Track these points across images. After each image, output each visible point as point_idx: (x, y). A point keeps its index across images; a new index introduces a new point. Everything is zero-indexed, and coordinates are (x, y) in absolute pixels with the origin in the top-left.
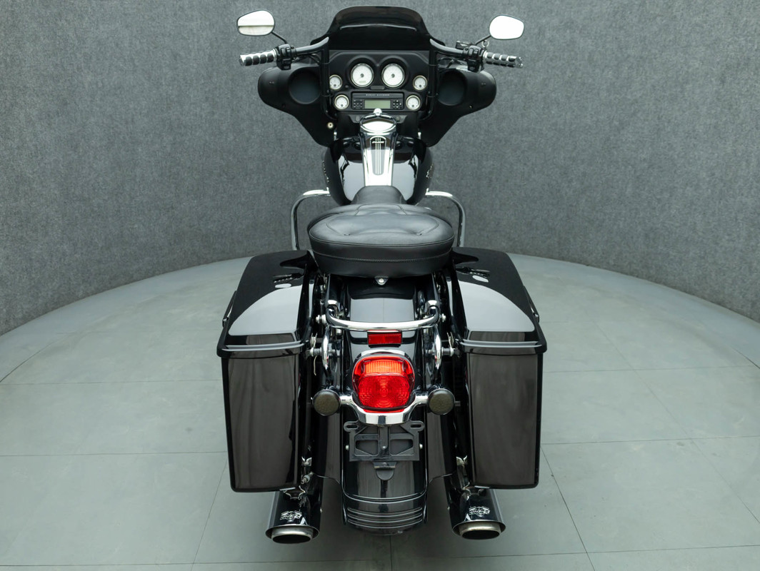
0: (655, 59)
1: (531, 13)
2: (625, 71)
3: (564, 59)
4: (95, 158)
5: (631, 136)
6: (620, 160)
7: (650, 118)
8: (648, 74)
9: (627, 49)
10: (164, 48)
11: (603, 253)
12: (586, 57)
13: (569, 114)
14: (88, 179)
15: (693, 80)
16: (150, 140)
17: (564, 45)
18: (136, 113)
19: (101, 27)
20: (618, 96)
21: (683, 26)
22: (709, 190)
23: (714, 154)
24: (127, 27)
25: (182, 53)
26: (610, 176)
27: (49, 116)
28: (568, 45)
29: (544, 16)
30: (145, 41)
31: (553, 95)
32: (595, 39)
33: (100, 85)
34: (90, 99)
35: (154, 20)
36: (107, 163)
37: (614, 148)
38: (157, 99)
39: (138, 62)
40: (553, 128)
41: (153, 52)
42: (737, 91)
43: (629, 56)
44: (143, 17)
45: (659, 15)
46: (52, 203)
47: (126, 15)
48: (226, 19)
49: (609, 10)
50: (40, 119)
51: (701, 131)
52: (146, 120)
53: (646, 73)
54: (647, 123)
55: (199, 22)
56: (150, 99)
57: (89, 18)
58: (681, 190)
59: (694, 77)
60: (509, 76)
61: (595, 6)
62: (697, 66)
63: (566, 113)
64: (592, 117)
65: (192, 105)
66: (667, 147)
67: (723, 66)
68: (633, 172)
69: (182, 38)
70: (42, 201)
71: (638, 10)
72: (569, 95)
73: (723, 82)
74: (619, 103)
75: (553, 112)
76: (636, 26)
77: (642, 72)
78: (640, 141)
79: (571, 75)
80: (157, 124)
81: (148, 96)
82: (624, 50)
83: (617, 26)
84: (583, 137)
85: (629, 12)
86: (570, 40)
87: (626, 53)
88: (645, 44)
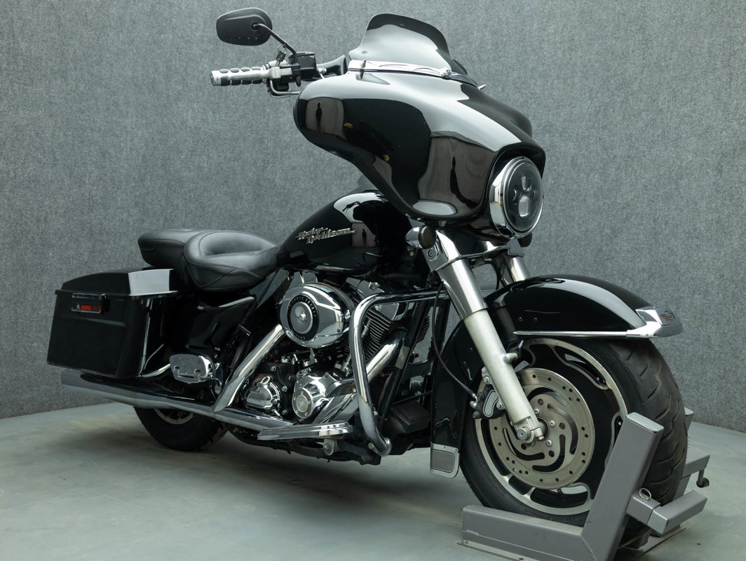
0: (644, 156)
2: (612, 173)
5: (625, 244)
6: (615, 272)
7: (645, 222)
8: (638, 174)
9: (612, 149)
10: (91, 143)
12: (569, 161)
13: (554, 225)
15: (687, 174)
16: (64, 243)
18: (51, 211)
19: (21, 112)
20: (607, 201)
21: (671, 118)
22: (720, 295)
23: (720, 252)
24: (51, 116)
25: (112, 151)
30: (70, 133)
32: (577, 141)
33: (12, 174)
35: (83, 113)
36: (9, 264)
37: (607, 259)
38: (77, 199)
39: (61, 155)
40: (537, 242)
41: (78, 146)
42: (736, 179)
43: (615, 157)
44: (71, 109)
45: (644, 110)
47: (50, 103)
48: (166, 119)
49: (590, 110)
51: (702, 229)
52: (62, 221)
53: (635, 173)
54: (642, 227)
55: (135, 119)
56: (69, 198)
57: (8, 101)
58: (689, 300)
59: (688, 171)
61: (575, 107)
62: (690, 158)
63: (551, 225)
64: (580, 227)
65: (119, 210)
66: (668, 251)
67: (718, 154)
69: (113, 135)
71: (621, 107)
72: (553, 204)
73: (720, 171)
74: (609, 208)
76: (620, 124)
77: (632, 172)
78: (636, 248)
79: (553, 182)
80: (75, 227)
81: (67, 194)
82: (609, 150)
83: (600, 126)
84: (571, 250)
85: (611, 110)
86: (550, 145)
87: (611, 153)
88: (632, 142)
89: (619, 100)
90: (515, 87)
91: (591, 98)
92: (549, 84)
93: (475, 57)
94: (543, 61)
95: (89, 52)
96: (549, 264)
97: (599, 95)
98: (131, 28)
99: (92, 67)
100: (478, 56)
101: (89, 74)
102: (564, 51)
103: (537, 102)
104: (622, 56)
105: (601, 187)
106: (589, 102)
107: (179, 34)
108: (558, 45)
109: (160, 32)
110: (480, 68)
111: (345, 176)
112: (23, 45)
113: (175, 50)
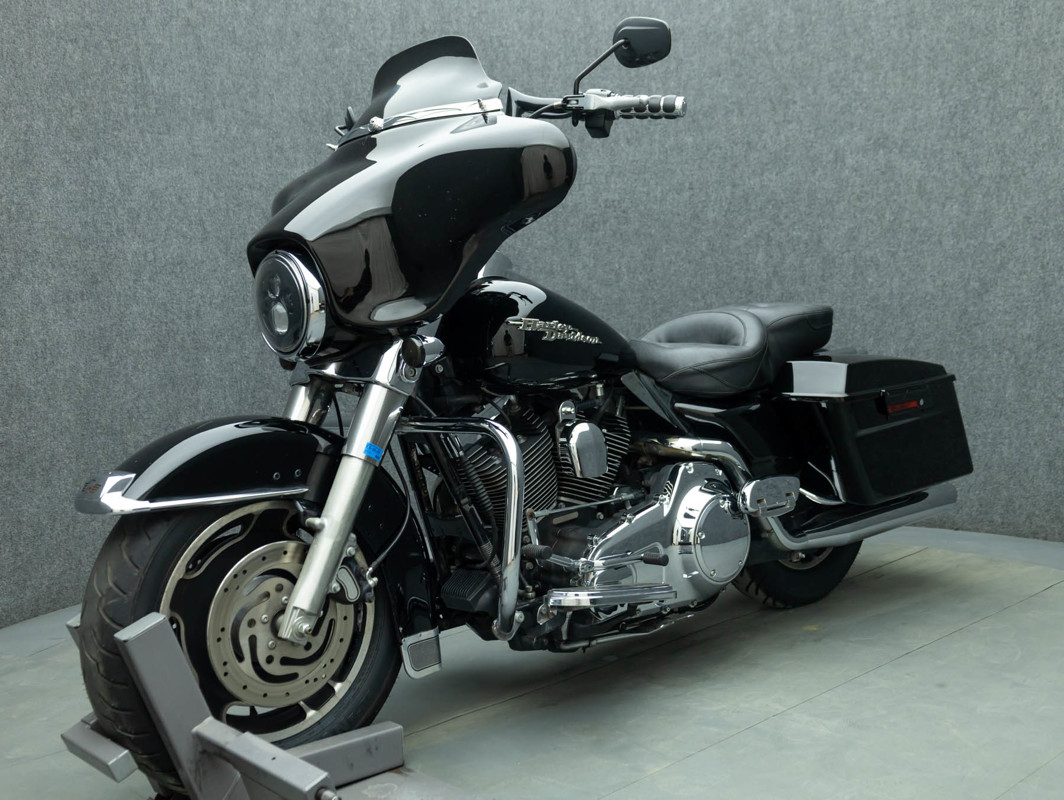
0: (1025, 175)
1: (821, 132)
2: (978, 201)
3: (878, 195)
4: (135, 367)
5: (1001, 302)
6: (988, 343)
7: (1029, 269)
8: (1016, 200)
9: (977, 167)
11: (981, 506)
12: (914, 187)
13: (896, 280)
14: (122, 401)
16: (223, 345)
17: (876, 173)
18: (204, 302)
19: (157, 172)
20: (972, 242)
24: (196, 172)
26: (975, 372)
27: (68, 297)
28: (883, 173)
29: (841, 133)
30: (222, 194)
31: (868, 253)
32: (925, 158)
33: (151, 257)
34: (133, 277)
35: (237, 165)
36: (154, 377)
37: (975, 325)
38: (237, 283)
39: (212, 226)
40: (874, 305)
41: (234, 211)
43: (981, 177)
44: (222, 161)
45: (1021, 109)
46: (62, 433)
47: (195, 155)
49: (942, 112)
50: (55, 302)
52: (219, 314)
53: (1012, 199)
54: (1025, 277)
56: (226, 282)
57: (139, 158)
60: (794, 230)
61: (921, 109)
63: (892, 278)
64: (934, 281)
68: (1012, 361)
70: (47, 429)
71: (987, 106)
72: (893, 249)
74: (975, 251)
75: (870, 280)
76: (987, 130)
77: (1006, 199)
78: (1017, 307)
79: (892, 218)
80: (236, 322)
81: (223, 277)
82: (973, 169)
83: (958, 134)
84: (923, 313)
85: (973, 111)
86: (886, 166)
87: (976, 173)
88: (1005, 156)
89: (983, 95)
90: (833, 86)
91: (942, 95)
92: (881, 77)
93: (772, 47)
94: (870, 45)
95: (241, 82)
96: (891, 334)
97: (954, 90)
98: (293, 43)
99: (246, 100)
100: (777, 45)
101: (242, 111)
102: (901, 30)
103: (864, 105)
104: (986, 32)
105: (963, 223)
106: (940, 100)
107: (360, 45)
108: (892, 21)
109: (333, 46)
110: (781, 61)
111: (596, 225)
112: (154, 80)
113: (354, 68)
